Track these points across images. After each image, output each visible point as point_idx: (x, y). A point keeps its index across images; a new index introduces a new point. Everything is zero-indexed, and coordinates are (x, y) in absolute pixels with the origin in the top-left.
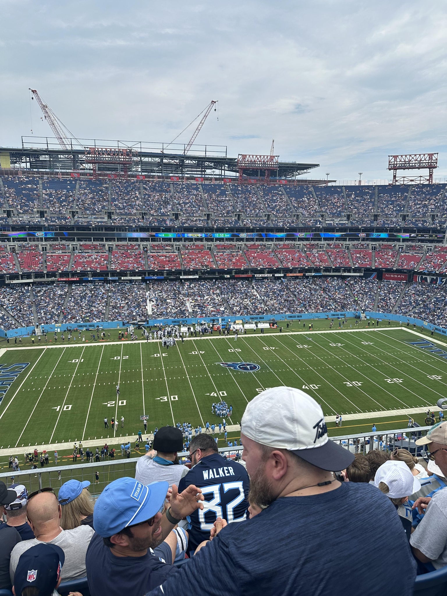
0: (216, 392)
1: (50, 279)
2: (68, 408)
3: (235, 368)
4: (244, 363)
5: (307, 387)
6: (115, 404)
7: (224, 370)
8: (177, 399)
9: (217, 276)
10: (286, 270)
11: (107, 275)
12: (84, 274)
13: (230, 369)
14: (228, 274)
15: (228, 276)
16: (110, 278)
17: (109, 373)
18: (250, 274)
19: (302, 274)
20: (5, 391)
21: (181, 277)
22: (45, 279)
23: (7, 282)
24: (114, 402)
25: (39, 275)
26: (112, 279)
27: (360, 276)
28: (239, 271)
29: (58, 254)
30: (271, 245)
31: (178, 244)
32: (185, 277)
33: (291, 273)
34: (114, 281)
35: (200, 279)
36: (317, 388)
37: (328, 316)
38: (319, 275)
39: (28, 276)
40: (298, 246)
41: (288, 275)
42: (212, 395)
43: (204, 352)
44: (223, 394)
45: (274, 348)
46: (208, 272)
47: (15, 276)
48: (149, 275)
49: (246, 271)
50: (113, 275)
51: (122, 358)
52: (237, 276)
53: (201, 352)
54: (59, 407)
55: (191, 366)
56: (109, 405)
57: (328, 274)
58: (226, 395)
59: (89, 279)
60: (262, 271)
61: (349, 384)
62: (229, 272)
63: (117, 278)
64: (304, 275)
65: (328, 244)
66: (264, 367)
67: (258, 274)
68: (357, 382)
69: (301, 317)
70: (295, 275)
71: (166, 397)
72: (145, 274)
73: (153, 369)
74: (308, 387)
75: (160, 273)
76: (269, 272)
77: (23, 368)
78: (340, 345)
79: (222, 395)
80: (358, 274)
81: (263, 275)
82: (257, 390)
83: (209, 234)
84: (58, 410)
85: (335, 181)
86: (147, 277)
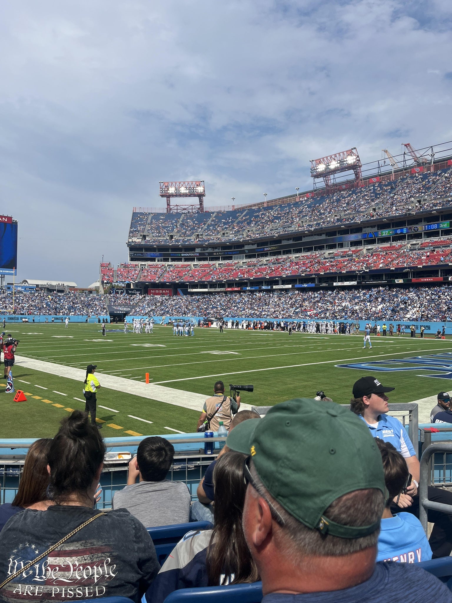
9: (384, 280)
11: (261, 284)
14: (399, 278)
15: (401, 281)
16: (264, 287)
21: (335, 284)
23: (189, 291)
25: (212, 285)
26: (265, 288)
28: (416, 272)
29: (244, 268)
32: (340, 284)
34: (268, 291)
35: (358, 287)
39: (204, 286)
46: (368, 275)
47: (195, 286)
48: (300, 281)
49: (429, 271)
50: (266, 283)
52: (414, 280)
59: (247, 289)
63: (269, 287)
83: (414, 226)
86: (298, 285)
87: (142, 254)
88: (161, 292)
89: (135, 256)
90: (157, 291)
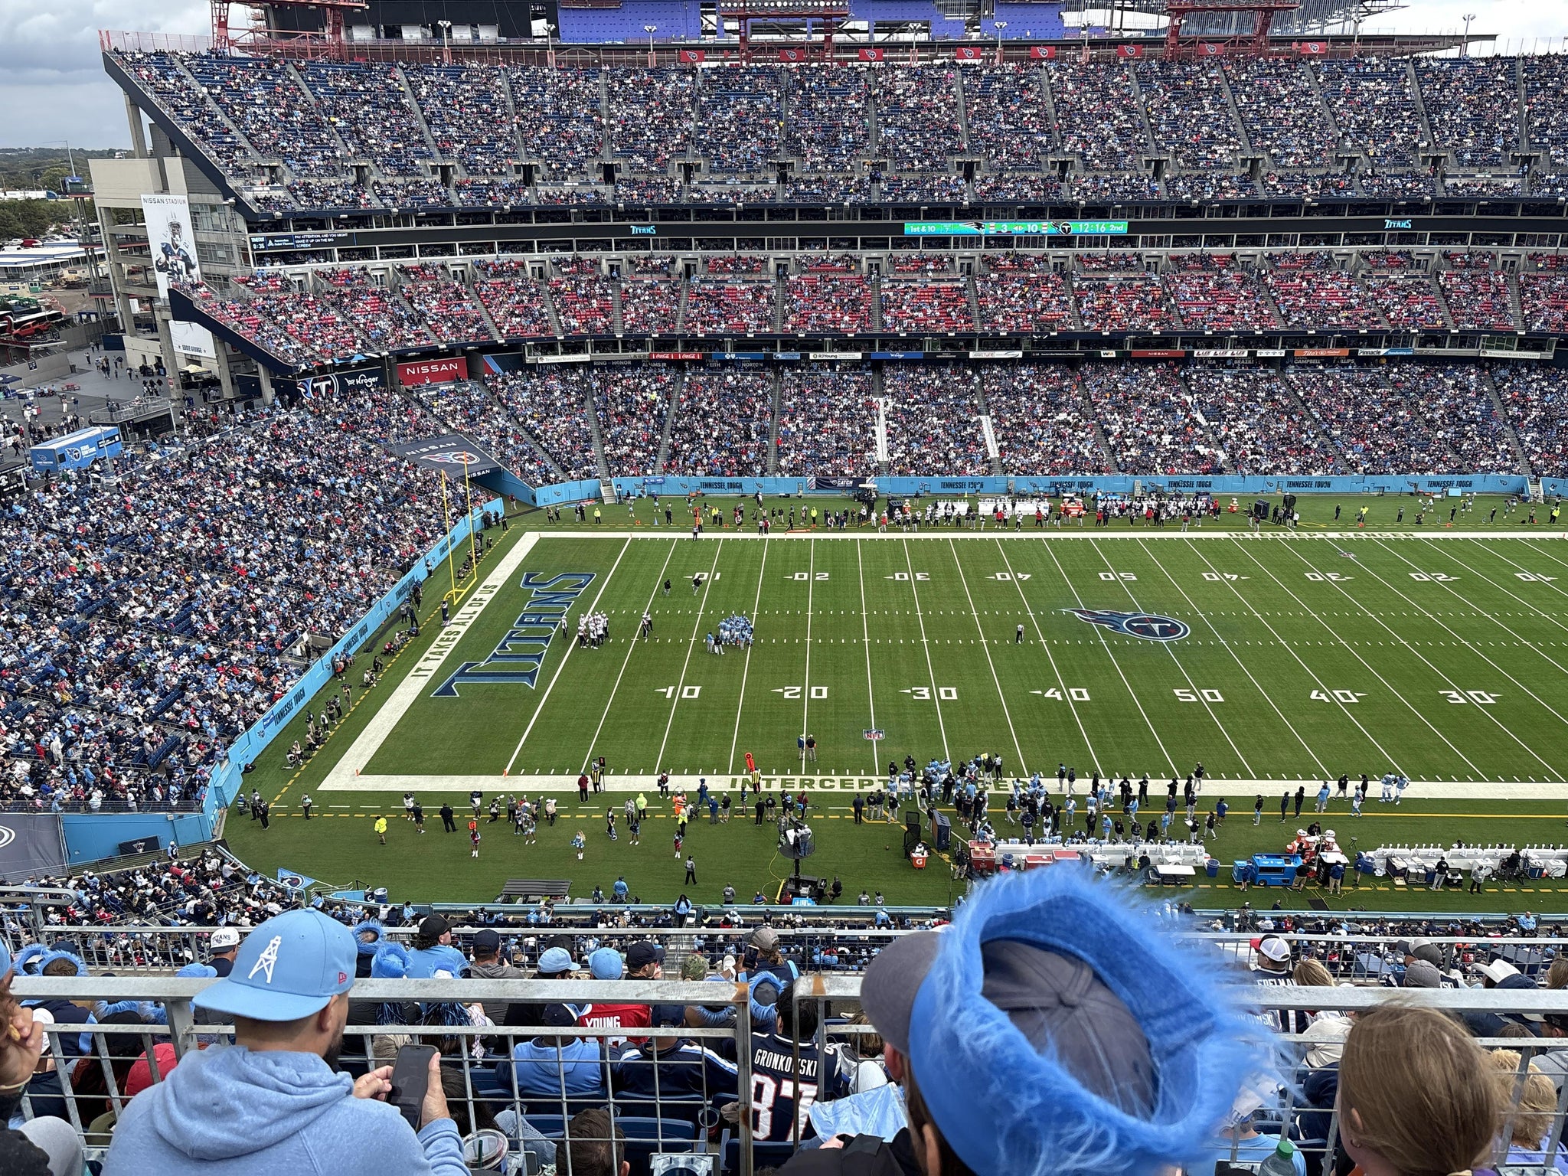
0: (1059, 689)
1: (631, 355)
2: (691, 692)
3: (1116, 628)
4: (1144, 615)
5: (1323, 696)
6: (802, 693)
7: (1084, 631)
8: (955, 697)
9: (1078, 351)
10: (1294, 339)
11: (773, 347)
12: (714, 342)
13: (1103, 631)
14: (1110, 348)
15: (1112, 354)
16: (780, 356)
17: (782, 613)
18: (1179, 350)
19: (1345, 352)
20: (547, 640)
21: (972, 355)
22: (620, 355)
23: (529, 360)
24: (798, 689)
25: (605, 343)
26: (784, 359)
27: (1542, 364)
28: (1145, 340)
30: (1254, 256)
31: (967, 254)
32: (983, 355)
33: (1311, 346)
34: (792, 364)
35: (1026, 361)
36: (1355, 700)
37: (1416, 486)
38: (1402, 356)
39: (575, 346)
40: (1341, 258)
41: (1298, 352)
42: (1048, 695)
43: (1028, 576)
44: (1080, 694)
45: (1235, 577)
46: (1051, 343)
47: (547, 345)
48: (883, 346)
49: (1165, 341)
50: (786, 346)
51: (814, 576)
52: (1137, 353)
53: (1020, 575)
54: (671, 689)
55: (991, 613)
56: (787, 695)
57: (1432, 350)
58: (1087, 698)
59: (728, 357)
60: (1217, 340)
61: (1455, 695)
62: (1113, 341)
63: (796, 356)
64: (1353, 355)
65: (1446, 256)
66: (1199, 629)
67: (1202, 348)
68: (1482, 693)
69: (1328, 484)
70: (1322, 353)
71: (926, 690)
72: (872, 344)
73: (891, 614)
74: (1327, 696)
75: (913, 341)
76: (1238, 344)
77: (581, 586)
78: (1443, 577)
79: (1075, 698)
80: (1536, 355)
81: (1220, 353)
82: (1177, 692)
83: (1061, 223)
84: (669, 696)
85: (1493, 37)
86: (877, 353)
87: (291, 238)
88: (435, 369)
89: (271, 248)
90: (425, 369)
